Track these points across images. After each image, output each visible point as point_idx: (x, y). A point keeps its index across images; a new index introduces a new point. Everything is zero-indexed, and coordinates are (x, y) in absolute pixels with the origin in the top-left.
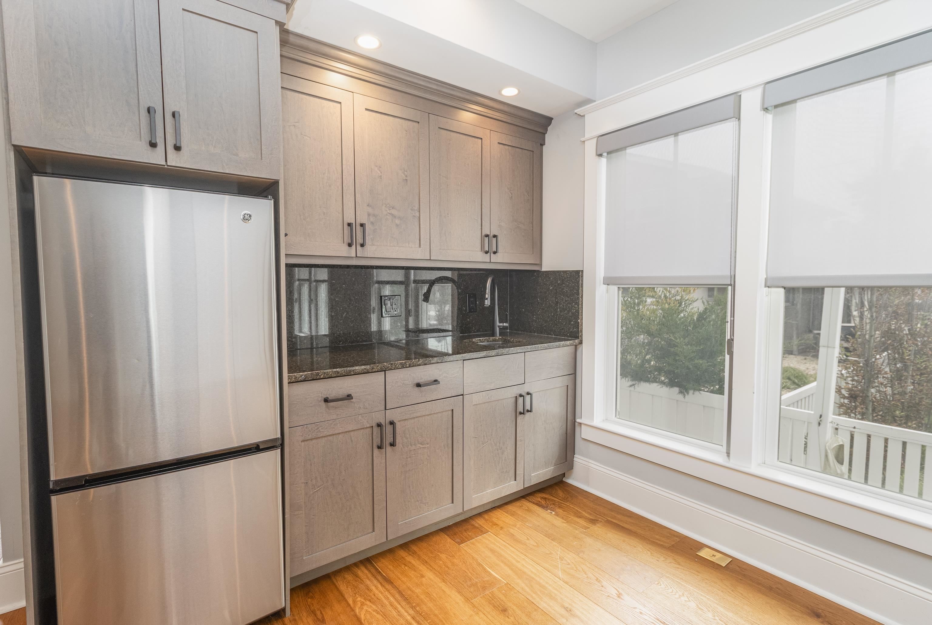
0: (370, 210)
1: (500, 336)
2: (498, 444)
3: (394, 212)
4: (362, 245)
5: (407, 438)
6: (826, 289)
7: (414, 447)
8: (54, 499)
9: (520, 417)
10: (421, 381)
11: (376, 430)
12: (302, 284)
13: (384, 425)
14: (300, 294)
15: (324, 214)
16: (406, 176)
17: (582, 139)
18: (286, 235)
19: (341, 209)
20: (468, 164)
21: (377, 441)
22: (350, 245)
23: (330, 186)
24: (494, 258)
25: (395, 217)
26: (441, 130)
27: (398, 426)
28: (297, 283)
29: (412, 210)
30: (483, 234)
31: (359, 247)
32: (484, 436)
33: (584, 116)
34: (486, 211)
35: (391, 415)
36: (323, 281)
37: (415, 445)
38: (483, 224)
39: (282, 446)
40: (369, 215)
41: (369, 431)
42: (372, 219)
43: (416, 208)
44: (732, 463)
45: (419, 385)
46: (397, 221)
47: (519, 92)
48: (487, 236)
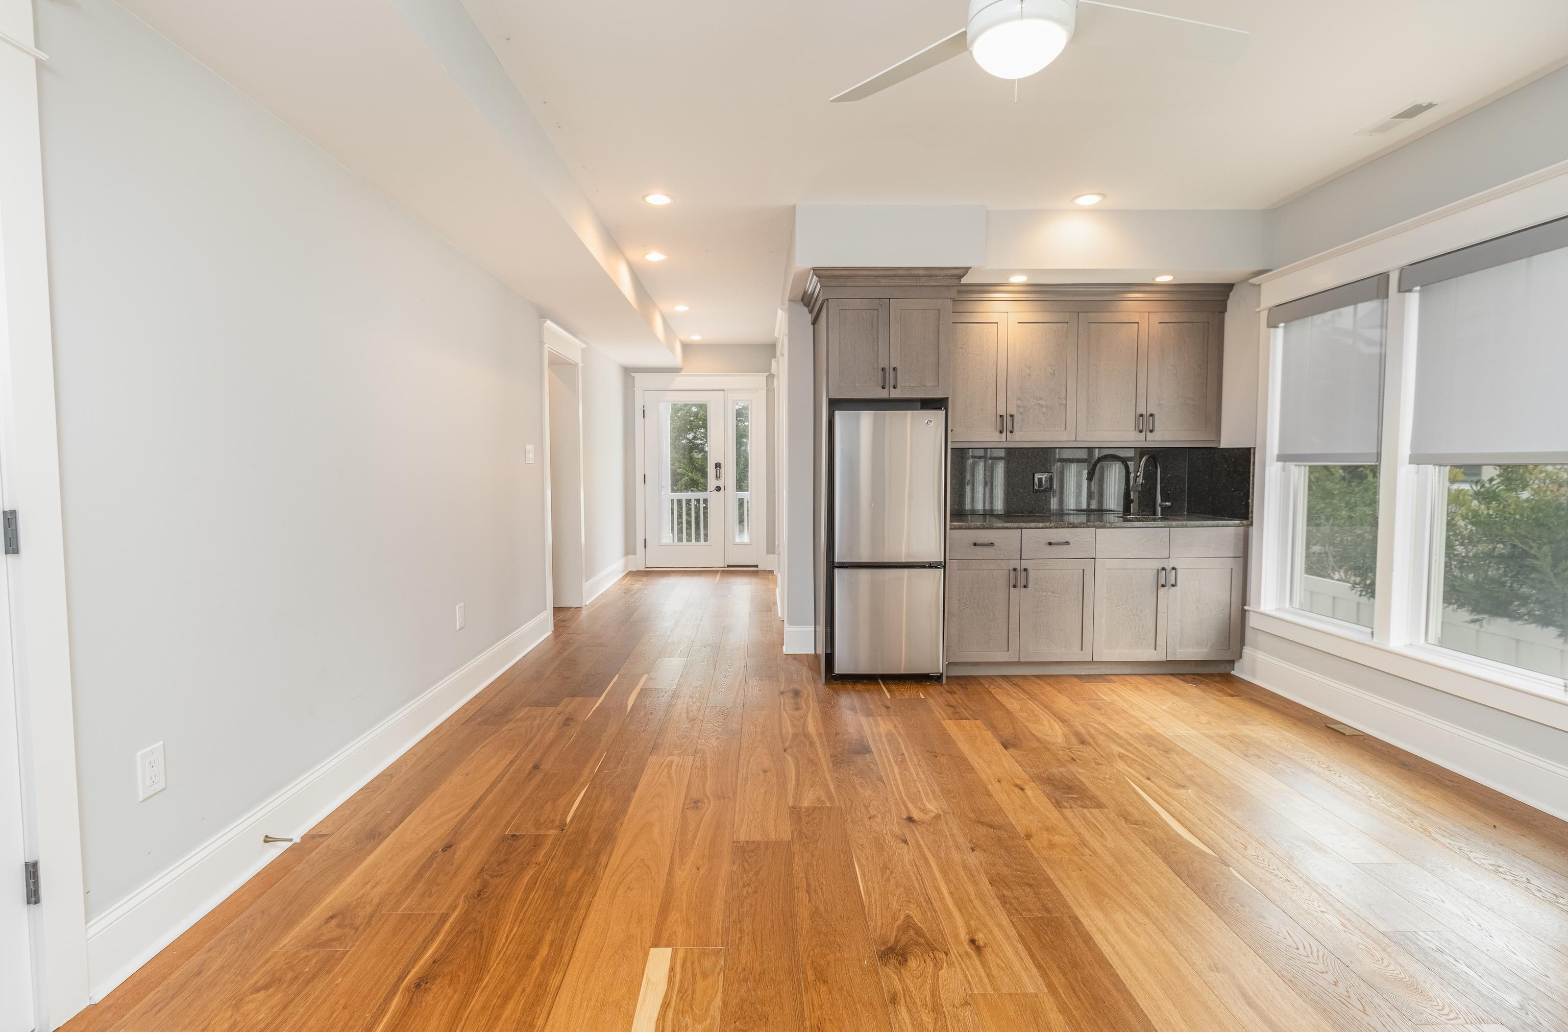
0: (1019, 403)
1: (1161, 515)
2: (1134, 611)
3: (1041, 402)
4: (1011, 432)
5: (1039, 585)
6: (1484, 468)
7: (1045, 594)
8: (836, 571)
9: (1162, 591)
10: (1052, 541)
11: (1012, 573)
12: (977, 462)
13: (1019, 570)
14: (973, 475)
15: (981, 410)
16: (1054, 371)
17: (1257, 310)
18: (952, 430)
19: (995, 405)
20: (1121, 350)
21: (1012, 582)
22: (1001, 432)
23: (987, 388)
24: (1150, 436)
25: (1042, 406)
26: (1091, 324)
27: (1031, 573)
28: (970, 461)
29: (1058, 398)
30: (1138, 413)
31: (1008, 433)
32: (1118, 599)
33: (1260, 285)
34: (1142, 391)
35: (1025, 564)
36: (1001, 458)
37: (1047, 592)
38: (1137, 405)
39: (944, 567)
40: (1018, 407)
41: (1007, 572)
42: (1021, 410)
43: (1064, 396)
44: (1375, 642)
45: (1050, 544)
46: (1044, 410)
47: (1174, 278)
48: (1141, 415)
